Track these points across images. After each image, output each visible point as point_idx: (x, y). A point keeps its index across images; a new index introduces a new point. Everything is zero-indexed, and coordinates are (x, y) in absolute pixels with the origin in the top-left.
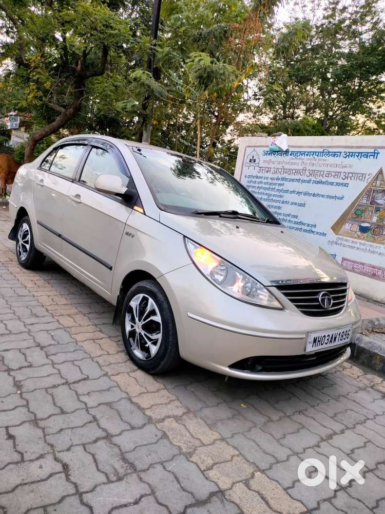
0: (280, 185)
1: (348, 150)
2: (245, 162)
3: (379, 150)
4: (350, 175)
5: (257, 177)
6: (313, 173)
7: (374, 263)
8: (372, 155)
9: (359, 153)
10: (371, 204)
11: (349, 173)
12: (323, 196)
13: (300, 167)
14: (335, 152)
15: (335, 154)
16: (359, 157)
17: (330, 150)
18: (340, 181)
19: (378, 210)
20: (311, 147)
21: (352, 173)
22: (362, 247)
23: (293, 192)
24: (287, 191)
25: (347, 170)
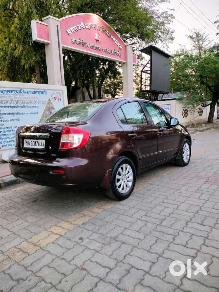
1: (33, 90)
3: (47, 91)
6: (18, 102)
8: (44, 93)
10: (50, 113)
11: (37, 101)
12: (28, 113)
13: (9, 99)
15: (27, 92)
16: (39, 93)
17: (24, 90)
18: (34, 105)
20: (12, 88)
21: (39, 101)
23: (9, 114)
24: (4, 114)
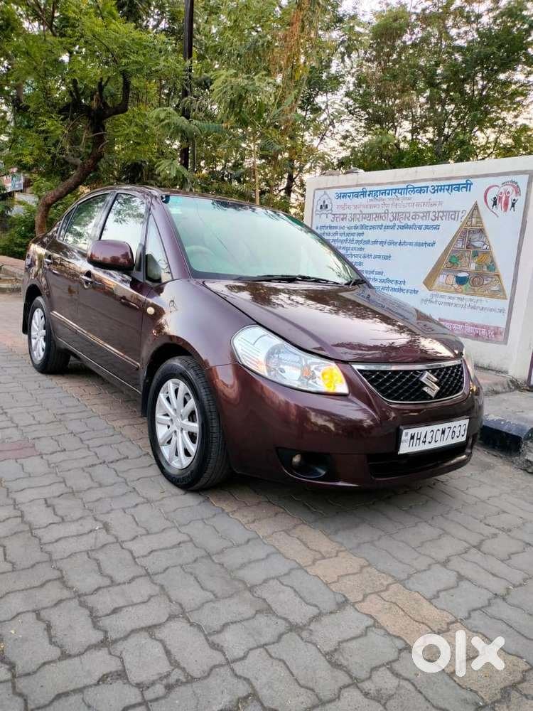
0: (359, 234)
1: (435, 184)
2: (315, 210)
4: (441, 214)
5: (331, 228)
6: (397, 216)
7: (476, 322)
8: (464, 187)
9: (449, 186)
10: (467, 248)
11: (439, 212)
12: (411, 244)
13: (381, 210)
14: (421, 188)
15: (421, 190)
16: (450, 191)
17: (415, 185)
18: (430, 223)
19: (476, 255)
20: (392, 183)
21: (443, 212)
22: (461, 303)
23: (375, 242)
24: (368, 242)
25: (436, 209)
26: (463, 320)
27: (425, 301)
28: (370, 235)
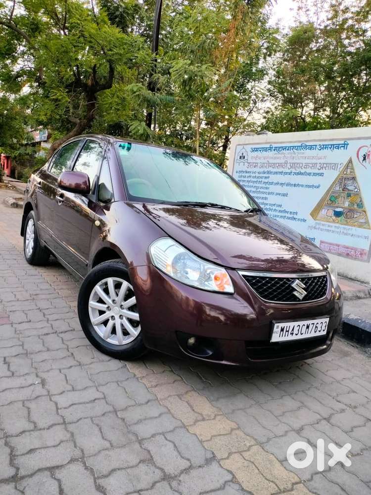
0: (266, 178)
1: (321, 143)
2: (236, 159)
3: (349, 142)
4: (325, 165)
5: (246, 172)
6: (293, 165)
7: (347, 244)
8: (343, 147)
9: (332, 145)
10: (343, 190)
11: (324, 164)
12: (302, 186)
13: (283, 161)
14: (311, 146)
15: (311, 148)
17: (308, 144)
18: (317, 171)
19: (349, 195)
20: (291, 142)
21: (327, 164)
22: (336, 230)
23: (277, 183)
24: (272, 183)
25: (322, 161)
26: (338, 243)
27: (310, 227)
28: (274, 178)
